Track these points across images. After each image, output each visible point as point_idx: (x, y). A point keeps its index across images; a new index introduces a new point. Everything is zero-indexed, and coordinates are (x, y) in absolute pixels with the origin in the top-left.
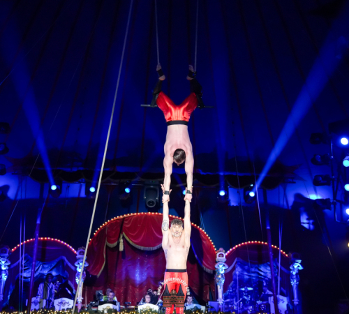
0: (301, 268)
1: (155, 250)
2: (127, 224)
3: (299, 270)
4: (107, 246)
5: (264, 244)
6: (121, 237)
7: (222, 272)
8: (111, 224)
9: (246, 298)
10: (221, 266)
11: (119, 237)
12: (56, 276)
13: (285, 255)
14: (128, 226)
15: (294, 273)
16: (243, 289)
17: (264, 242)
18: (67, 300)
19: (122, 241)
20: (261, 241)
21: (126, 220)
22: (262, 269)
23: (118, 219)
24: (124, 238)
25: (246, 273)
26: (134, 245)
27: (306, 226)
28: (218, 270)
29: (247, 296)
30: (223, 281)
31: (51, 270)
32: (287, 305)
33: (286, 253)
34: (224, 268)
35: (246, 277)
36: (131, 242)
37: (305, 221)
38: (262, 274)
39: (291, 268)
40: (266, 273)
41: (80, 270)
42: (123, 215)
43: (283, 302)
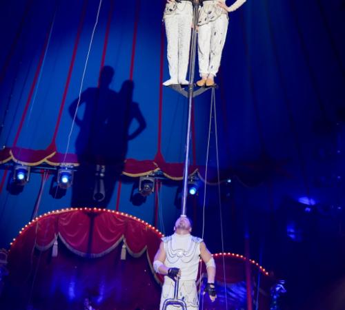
0: (284, 291)
1: (99, 258)
2: (65, 221)
4: (35, 249)
5: (239, 257)
6: (56, 238)
8: (43, 221)
11: (54, 237)
13: (264, 273)
14: (65, 224)
15: (275, 297)
17: (240, 255)
19: (56, 243)
20: (236, 254)
21: (64, 217)
23: (54, 215)
24: (59, 240)
26: (71, 249)
27: (292, 236)
33: (266, 271)
36: (68, 246)
37: (292, 231)
38: (234, 296)
40: (237, 295)
42: (60, 210)
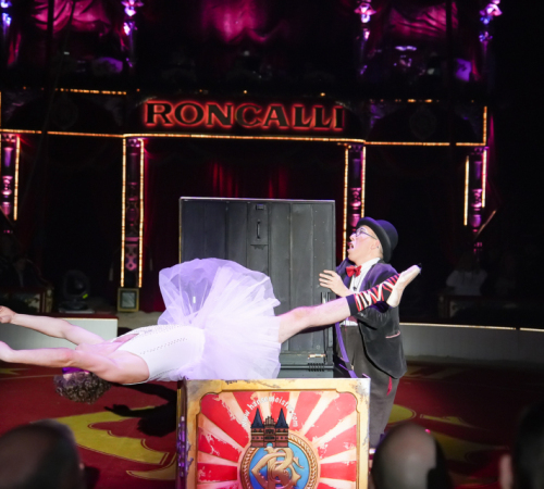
3: (494, 17)
7: (365, 20)
9: (403, 62)
10: (364, 10)
12: (94, 22)
16: (401, 48)
18: (113, 61)
22: (433, 14)
25: (406, 22)
28: (359, 16)
29: (407, 61)
30: (367, 34)
31: (84, 12)
32: (471, 74)
34: (369, 13)
35: (406, 28)
39: (483, 14)
41: (130, 13)
43: (464, 69)
